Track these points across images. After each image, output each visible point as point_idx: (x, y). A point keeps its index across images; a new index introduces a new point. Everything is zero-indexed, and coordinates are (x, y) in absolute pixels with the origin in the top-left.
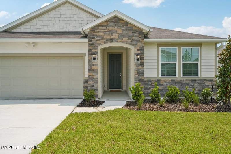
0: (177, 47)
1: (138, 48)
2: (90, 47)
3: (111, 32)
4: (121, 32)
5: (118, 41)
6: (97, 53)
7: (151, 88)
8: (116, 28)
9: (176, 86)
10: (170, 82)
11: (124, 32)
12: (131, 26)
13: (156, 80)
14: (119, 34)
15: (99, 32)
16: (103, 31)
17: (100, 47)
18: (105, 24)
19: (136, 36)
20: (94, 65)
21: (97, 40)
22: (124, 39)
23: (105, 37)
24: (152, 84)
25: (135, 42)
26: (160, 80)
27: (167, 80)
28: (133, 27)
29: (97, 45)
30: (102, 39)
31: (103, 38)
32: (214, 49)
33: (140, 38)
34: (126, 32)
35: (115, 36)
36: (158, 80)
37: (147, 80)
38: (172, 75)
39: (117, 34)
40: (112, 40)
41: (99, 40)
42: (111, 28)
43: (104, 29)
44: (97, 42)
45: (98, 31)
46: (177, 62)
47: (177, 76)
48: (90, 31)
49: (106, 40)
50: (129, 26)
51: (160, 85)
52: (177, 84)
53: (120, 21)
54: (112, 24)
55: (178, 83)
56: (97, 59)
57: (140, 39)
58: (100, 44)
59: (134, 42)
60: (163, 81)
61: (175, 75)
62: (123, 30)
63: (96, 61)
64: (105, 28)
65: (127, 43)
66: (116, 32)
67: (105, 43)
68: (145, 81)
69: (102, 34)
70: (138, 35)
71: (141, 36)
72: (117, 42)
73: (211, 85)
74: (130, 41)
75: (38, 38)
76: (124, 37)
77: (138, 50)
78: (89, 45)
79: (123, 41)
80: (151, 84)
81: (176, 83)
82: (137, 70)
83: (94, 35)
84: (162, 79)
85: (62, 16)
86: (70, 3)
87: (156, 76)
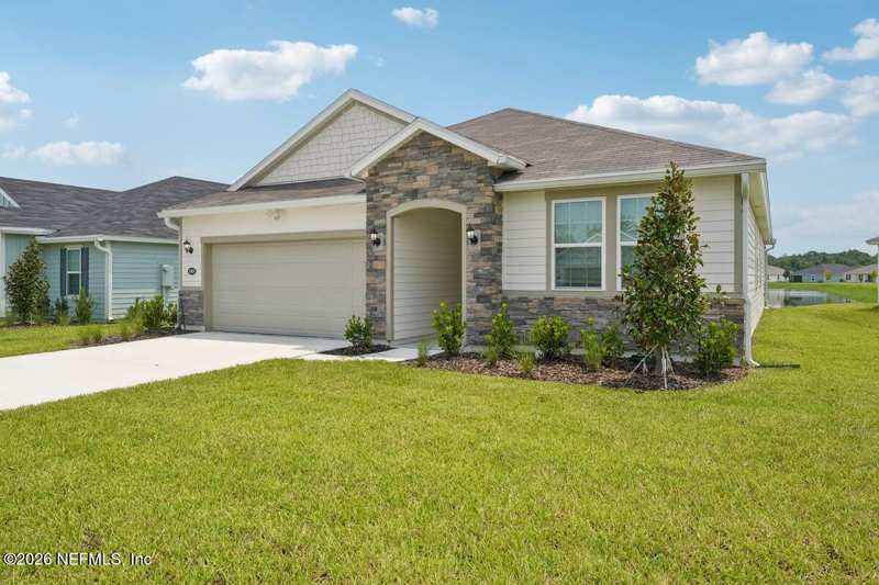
0: (604, 199)
1: (476, 210)
2: (370, 214)
3: (411, 174)
4: (434, 171)
5: (429, 194)
6: (385, 227)
7: (528, 322)
8: (424, 161)
9: (600, 317)
10: (583, 304)
11: (442, 170)
12: (460, 152)
13: (542, 297)
14: (432, 177)
15: (387, 176)
16: (395, 172)
17: (391, 213)
18: (401, 154)
19: (470, 178)
20: (376, 258)
21: (385, 196)
22: (442, 188)
23: (401, 186)
24: (531, 311)
25: (467, 193)
26: (553, 299)
27: (572, 300)
28: (462, 155)
29: (384, 209)
30: (394, 193)
31: (395, 191)
32: (733, 197)
33: (480, 181)
34: (447, 170)
35: (422, 181)
36: (546, 299)
37: (515, 297)
38: (590, 285)
39: (425, 178)
40: (414, 194)
41: (388, 196)
42: (412, 164)
43: (399, 168)
44: (385, 200)
45: (385, 173)
46: (603, 245)
47: (604, 288)
48: (371, 175)
49: (401, 194)
50: (454, 152)
51: (551, 312)
52: (601, 312)
53: (434, 143)
54: (415, 152)
55: (608, 308)
56: (385, 241)
57: (479, 185)
58: (389, 205)
59: (466, 196)
60: (560, 300)
61: (599, 285)
62: (440, 165)
63: (381, 247)
64: (400, 164)
65: (448, 197)
66: (424, 172)
67: (400, 201)
68: (513, 301)
69: (393, 179)
70: (475, 175)
71: (482, 177)
72: (426, 197)
73: (718, 317)
74: (456, 191)
75: (282, 198)
76: (442, 184)
77: (476, 216)
78: (369, 208)
79: (439, 193)
80: (526, 310)
81: (599, 308)
82: (471, 269)
83: (377, 184)
84: (558, 296)
85: (346, 138)
86: (361, 104)
87: (543, 288)
